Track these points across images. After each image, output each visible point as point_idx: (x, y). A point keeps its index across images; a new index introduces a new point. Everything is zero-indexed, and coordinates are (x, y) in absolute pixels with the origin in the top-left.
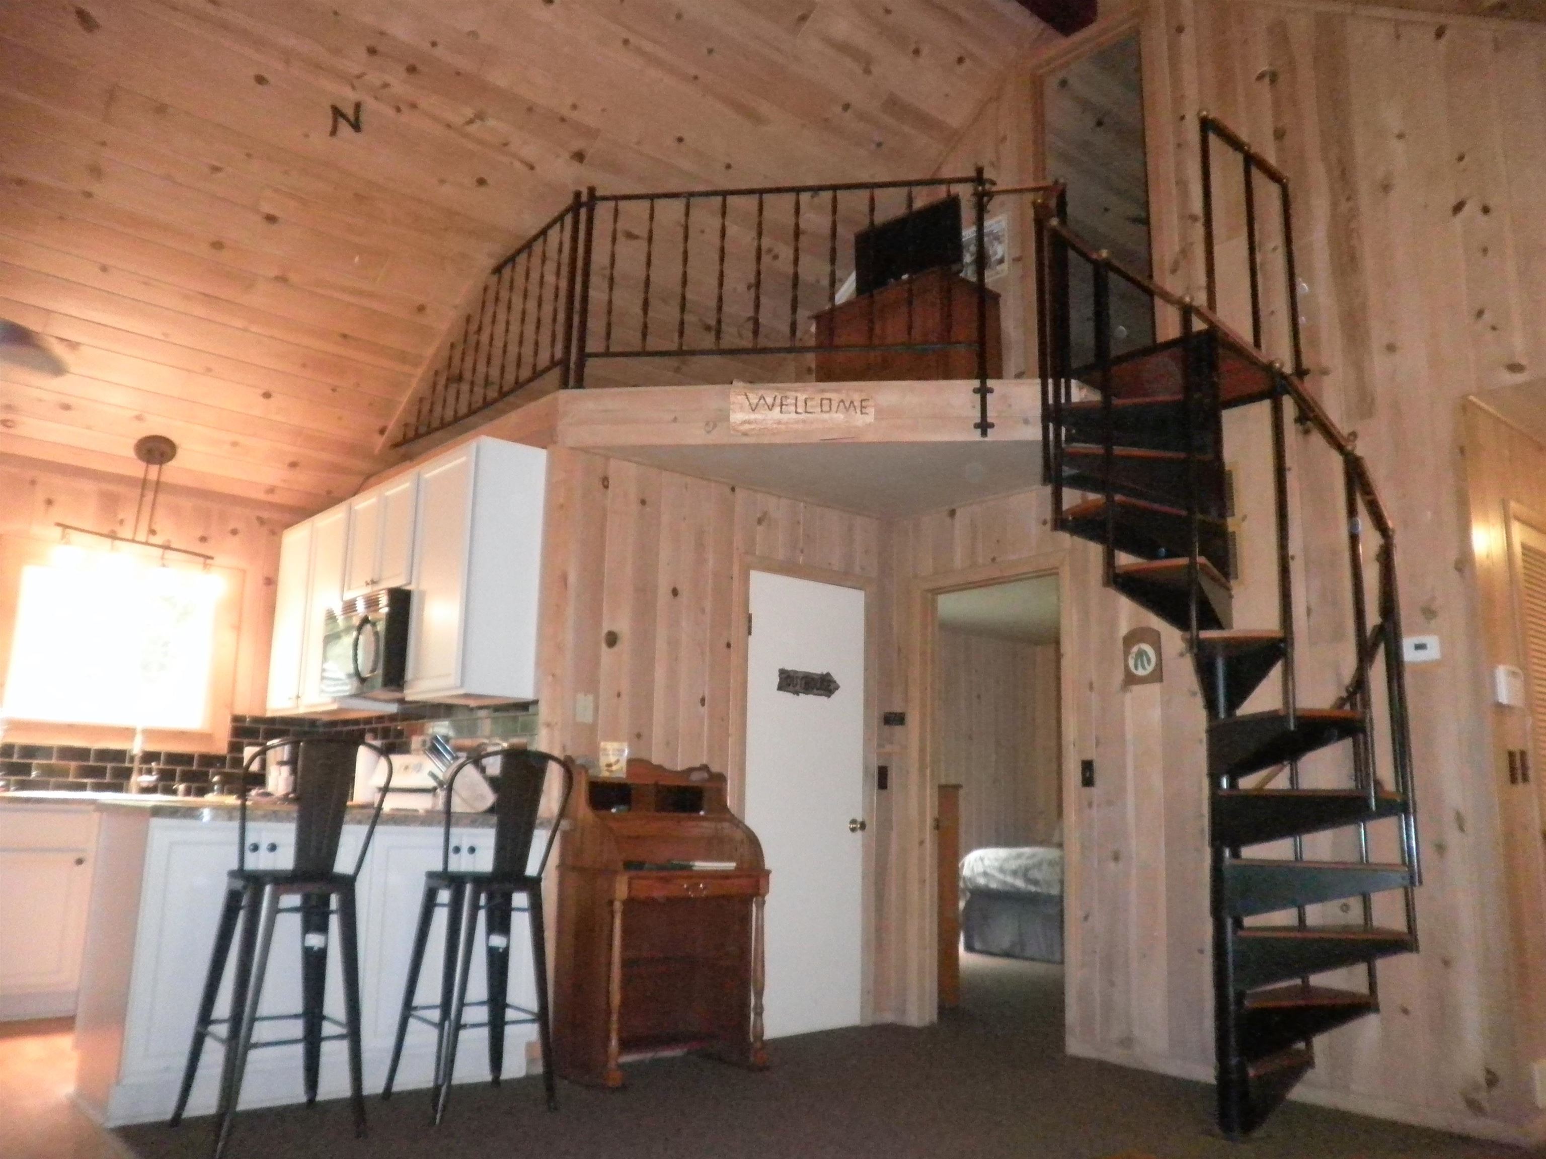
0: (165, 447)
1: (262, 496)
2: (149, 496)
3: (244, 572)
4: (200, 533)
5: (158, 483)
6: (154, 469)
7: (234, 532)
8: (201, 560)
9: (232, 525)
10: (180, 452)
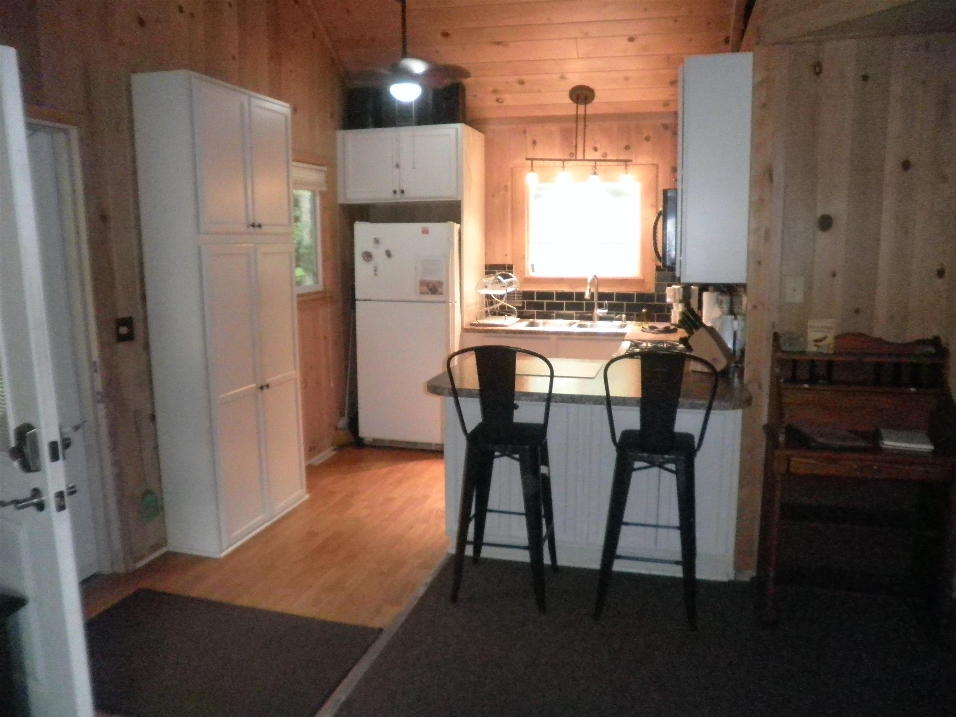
0: (586, 92)
1: (661, 109)
2: (581, 126)
3: (657, 166)
4: (624, 144)
5: (585, 115)
6: (581, 108)
7: (647, 139)
8: (624, 163)
9: (645, 135)
10: (597, 93)
